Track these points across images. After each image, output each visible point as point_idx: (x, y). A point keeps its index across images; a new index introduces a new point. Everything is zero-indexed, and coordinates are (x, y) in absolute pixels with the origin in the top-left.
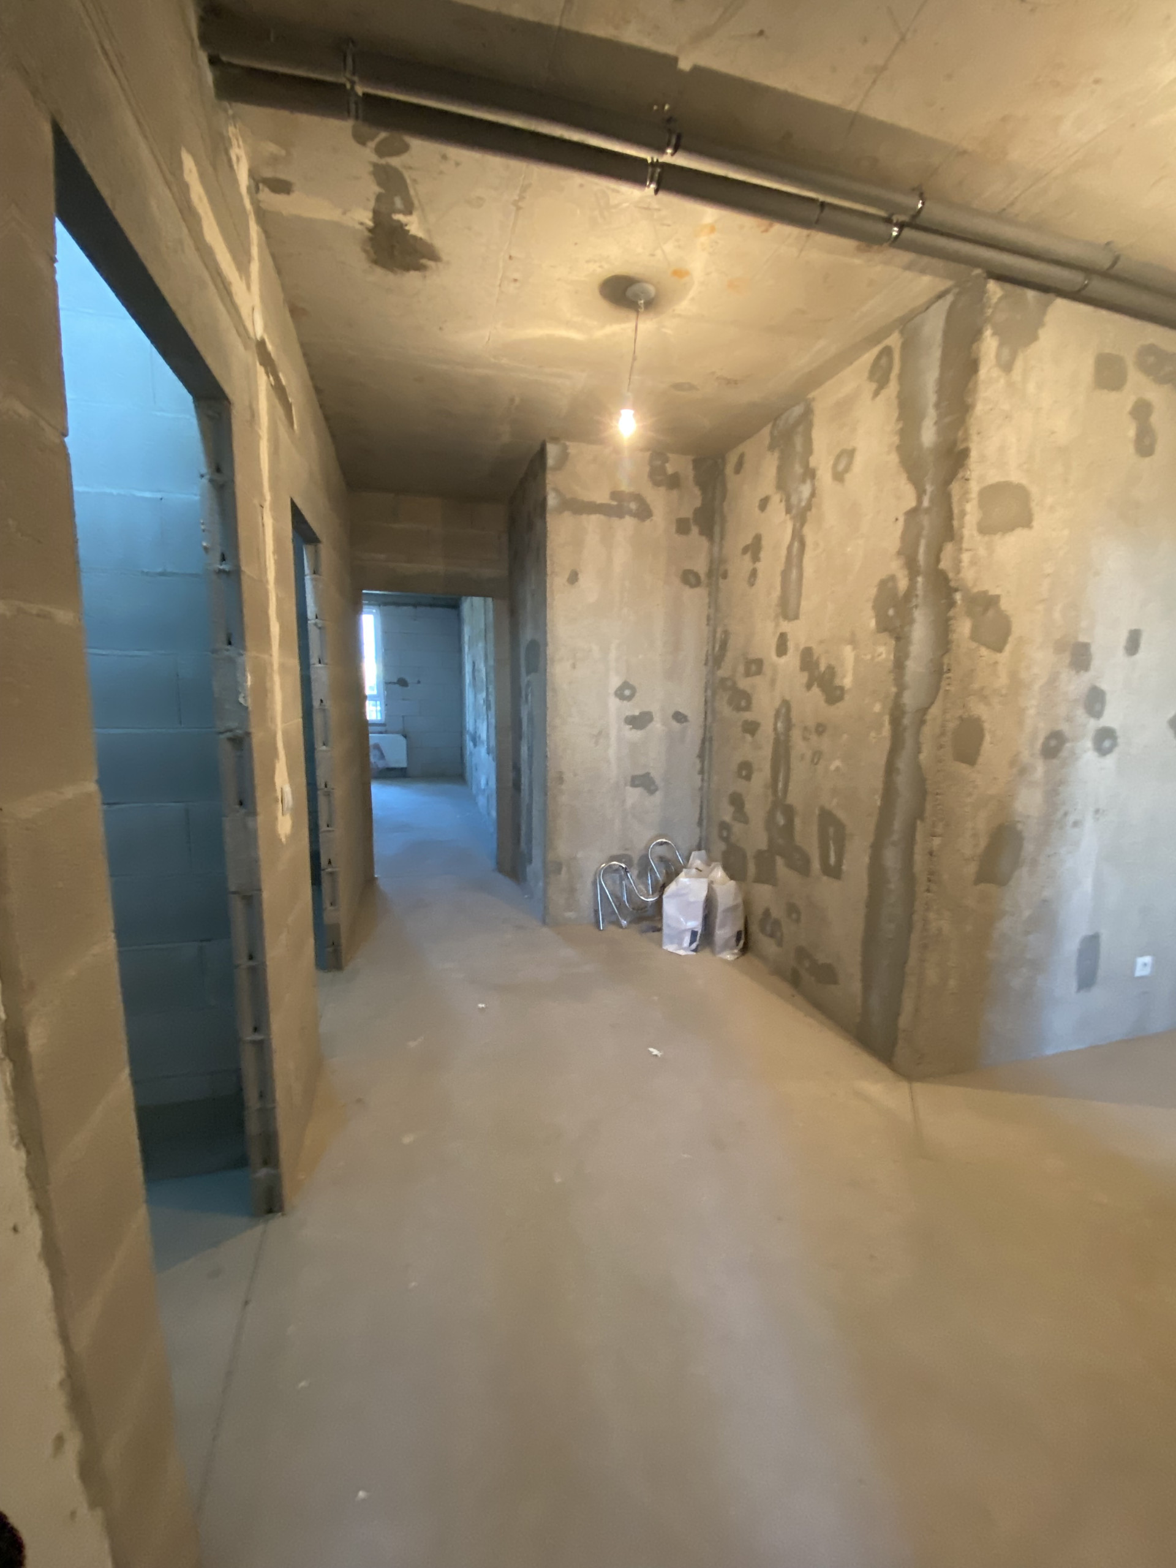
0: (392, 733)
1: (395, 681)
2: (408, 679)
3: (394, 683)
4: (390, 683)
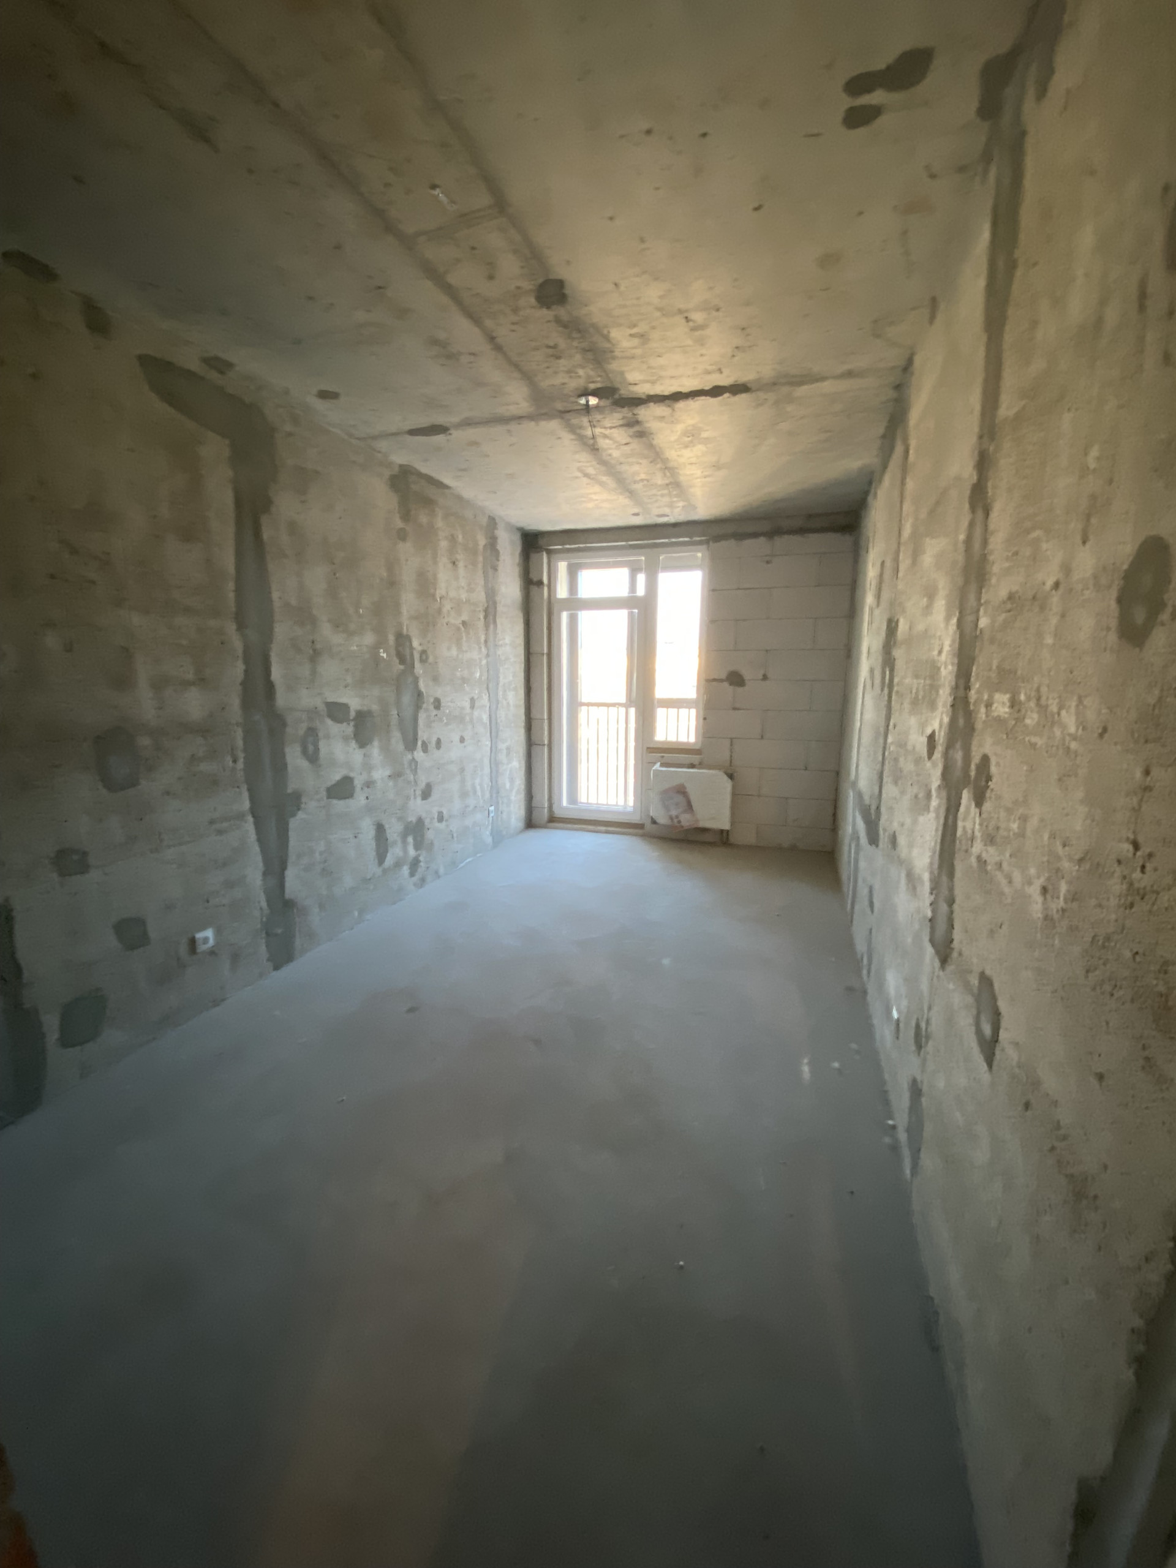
0: (709, 767)
1: (724, 676)
2: (747, 674)
3: (721, 681)
4: (714, 680)
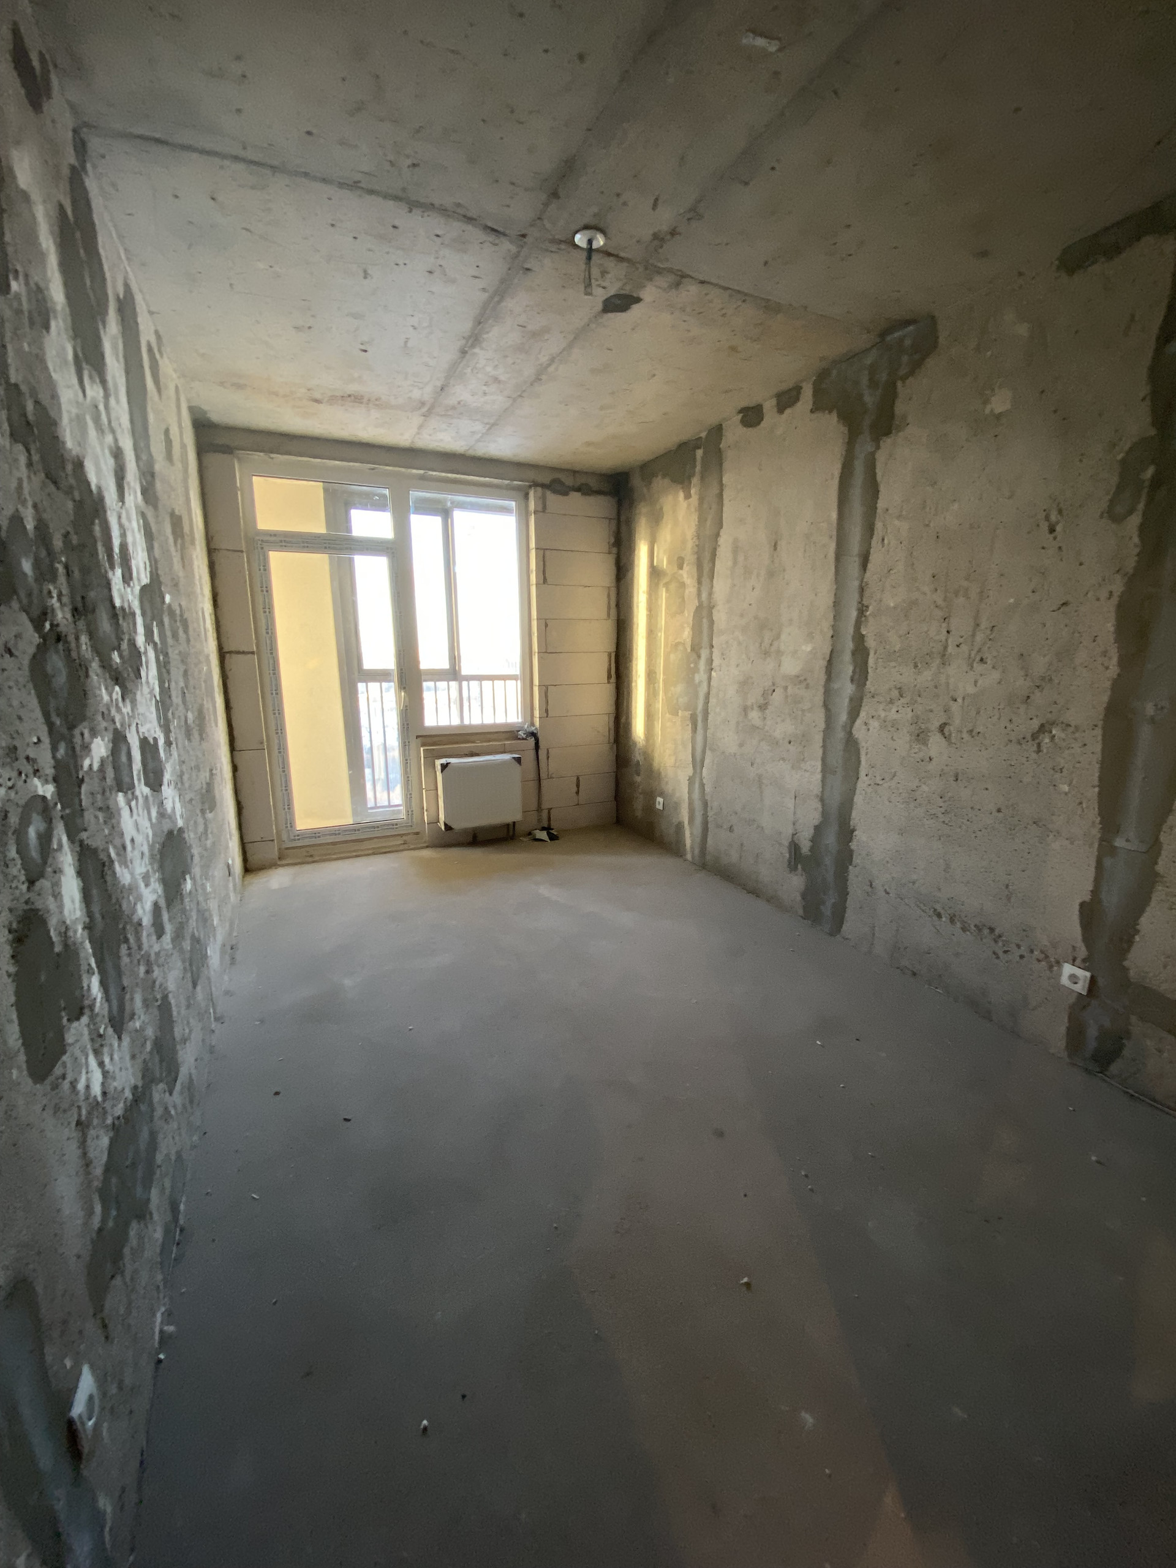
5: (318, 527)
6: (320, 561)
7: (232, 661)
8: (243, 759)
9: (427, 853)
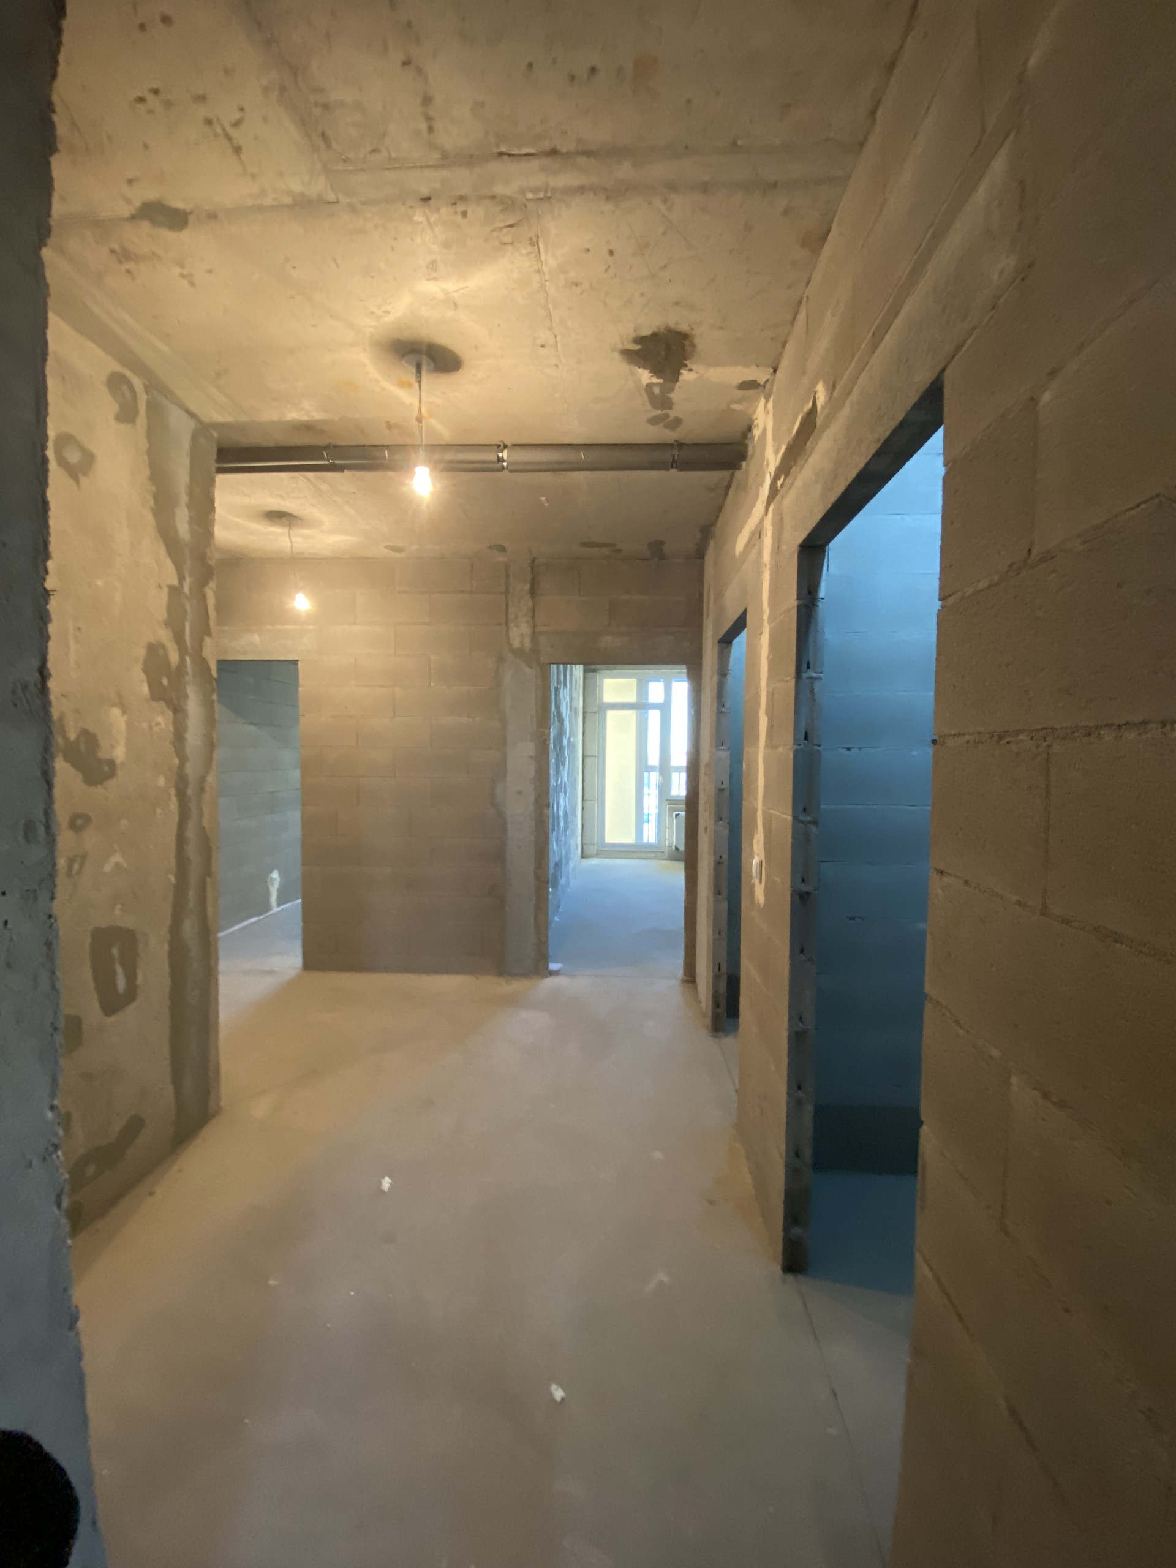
5: (632, 698)
6: (632, 715)
7: (588, 760)
8: (588, 804)
9: (664, 862)
